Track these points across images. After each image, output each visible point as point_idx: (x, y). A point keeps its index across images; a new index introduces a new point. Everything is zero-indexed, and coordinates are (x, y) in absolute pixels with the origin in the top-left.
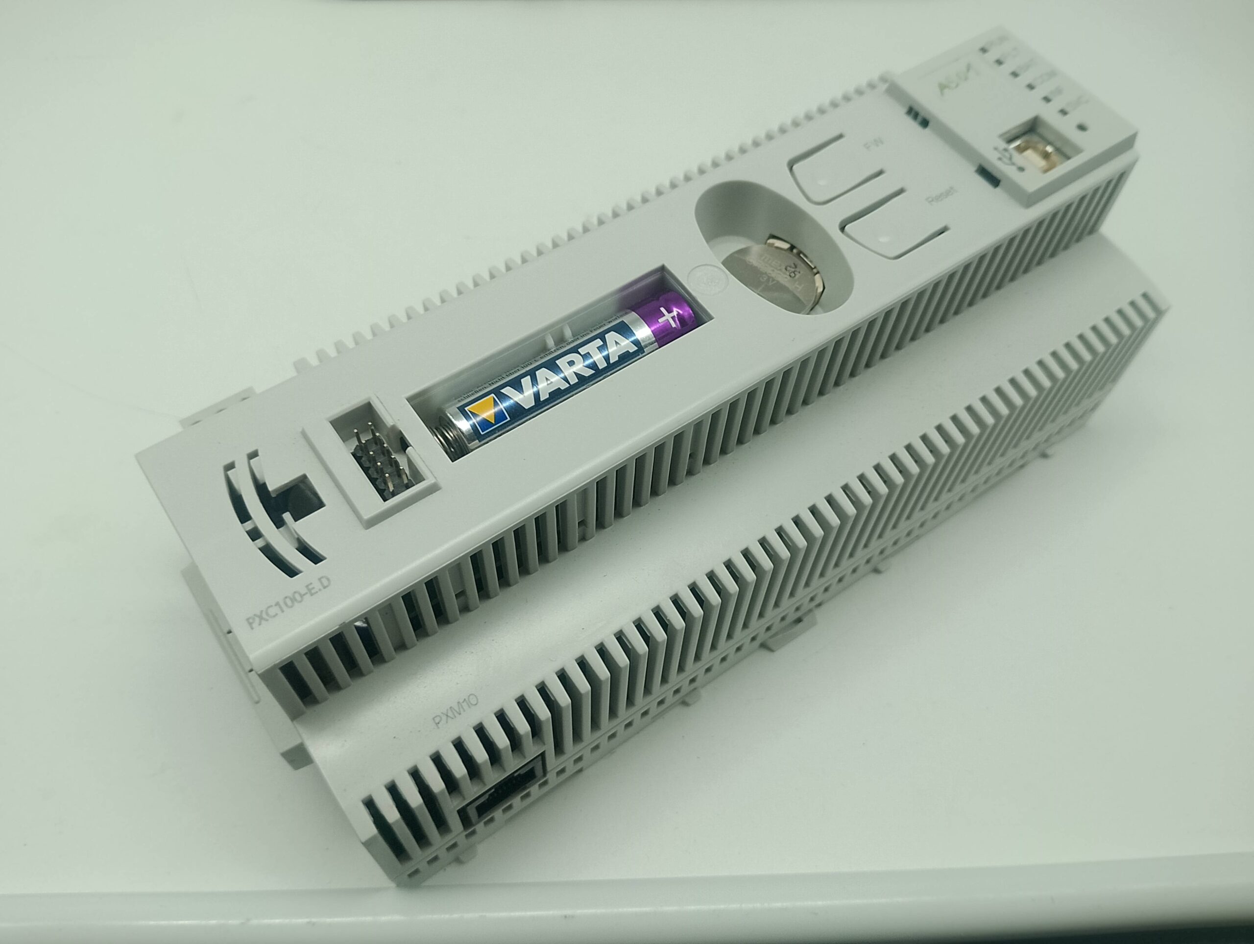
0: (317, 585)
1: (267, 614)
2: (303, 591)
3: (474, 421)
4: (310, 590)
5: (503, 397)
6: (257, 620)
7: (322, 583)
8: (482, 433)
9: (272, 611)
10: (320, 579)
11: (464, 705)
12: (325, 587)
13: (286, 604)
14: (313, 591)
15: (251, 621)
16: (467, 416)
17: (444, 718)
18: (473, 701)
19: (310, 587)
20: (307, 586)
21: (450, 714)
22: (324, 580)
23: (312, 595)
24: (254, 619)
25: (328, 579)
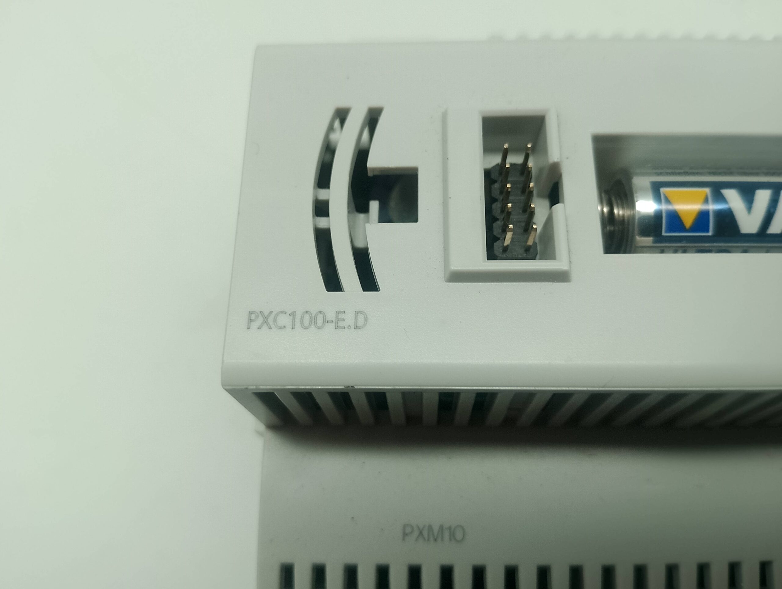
0: (349, 319)
1: (275, 320)
2: (331, 316)
3: (664, 207)
4: (338, 320)
5: (718, 197)
6: (260, 320)
7: (356, 318)
8: (664, 234)
9: (284, 320)
10: (357, 313)
11: (447, 535)
12: (356, 327)
13: (302, 322)
14: (341, 324)
15: (253, 317)
16: (658, 197)
17: (416, 533)
18: (459, 536)
19: (341, 316)
20: (338, 313)
21: (425, 533)
22: (361, 318)
23: (337, 327)
24: (257, 317)
25: (366, 319)
